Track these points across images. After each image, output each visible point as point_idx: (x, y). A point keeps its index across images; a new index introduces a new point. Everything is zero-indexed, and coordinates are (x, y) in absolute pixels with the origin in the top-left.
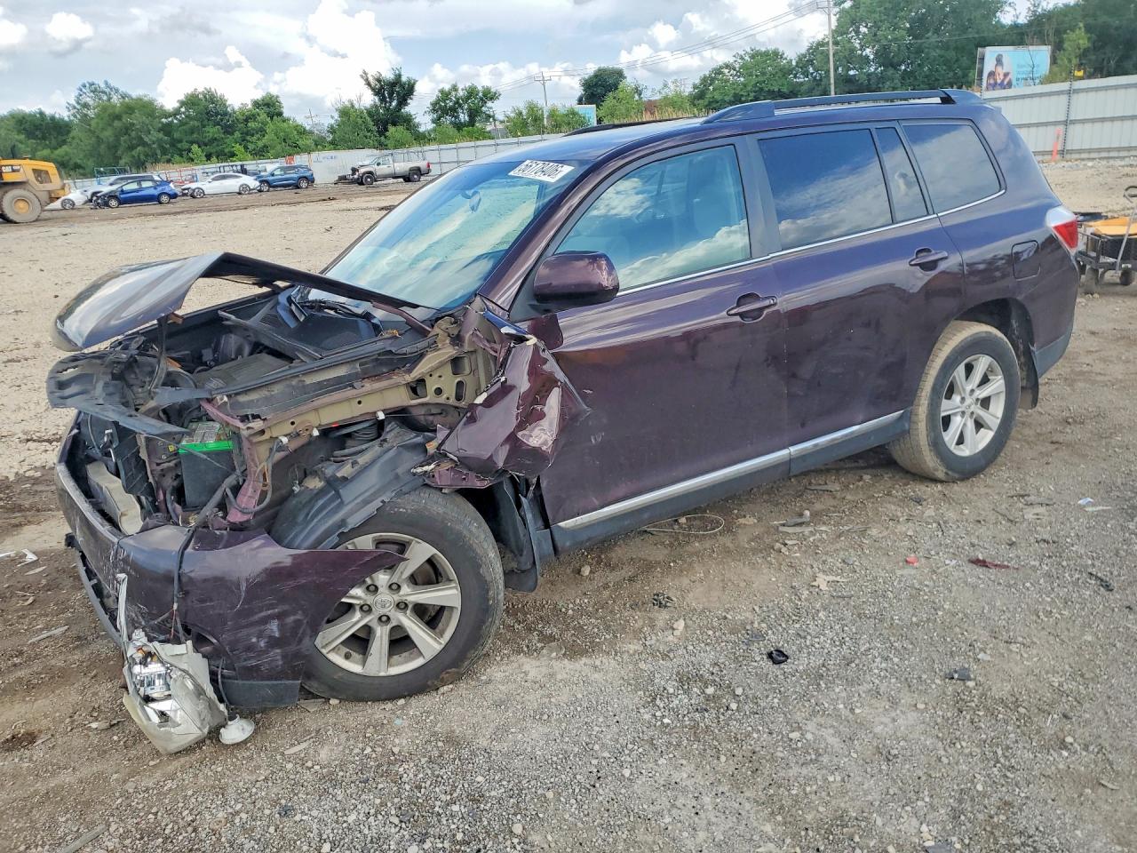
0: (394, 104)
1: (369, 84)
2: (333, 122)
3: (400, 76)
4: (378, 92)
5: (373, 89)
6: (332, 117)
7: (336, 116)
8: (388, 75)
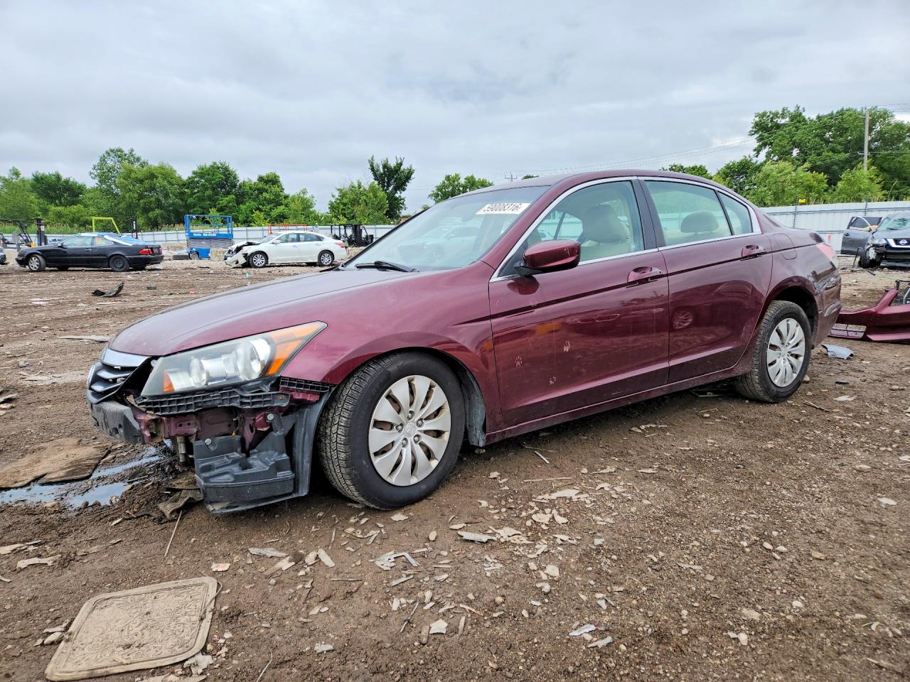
0: (390, 188)
1: (373, 169)
2: (333, 200)
3: (401, 164)
4: (377, 176)
5: (375, 174)
6: (333, 196)
7: (337, 194)
8: (392, 164)
